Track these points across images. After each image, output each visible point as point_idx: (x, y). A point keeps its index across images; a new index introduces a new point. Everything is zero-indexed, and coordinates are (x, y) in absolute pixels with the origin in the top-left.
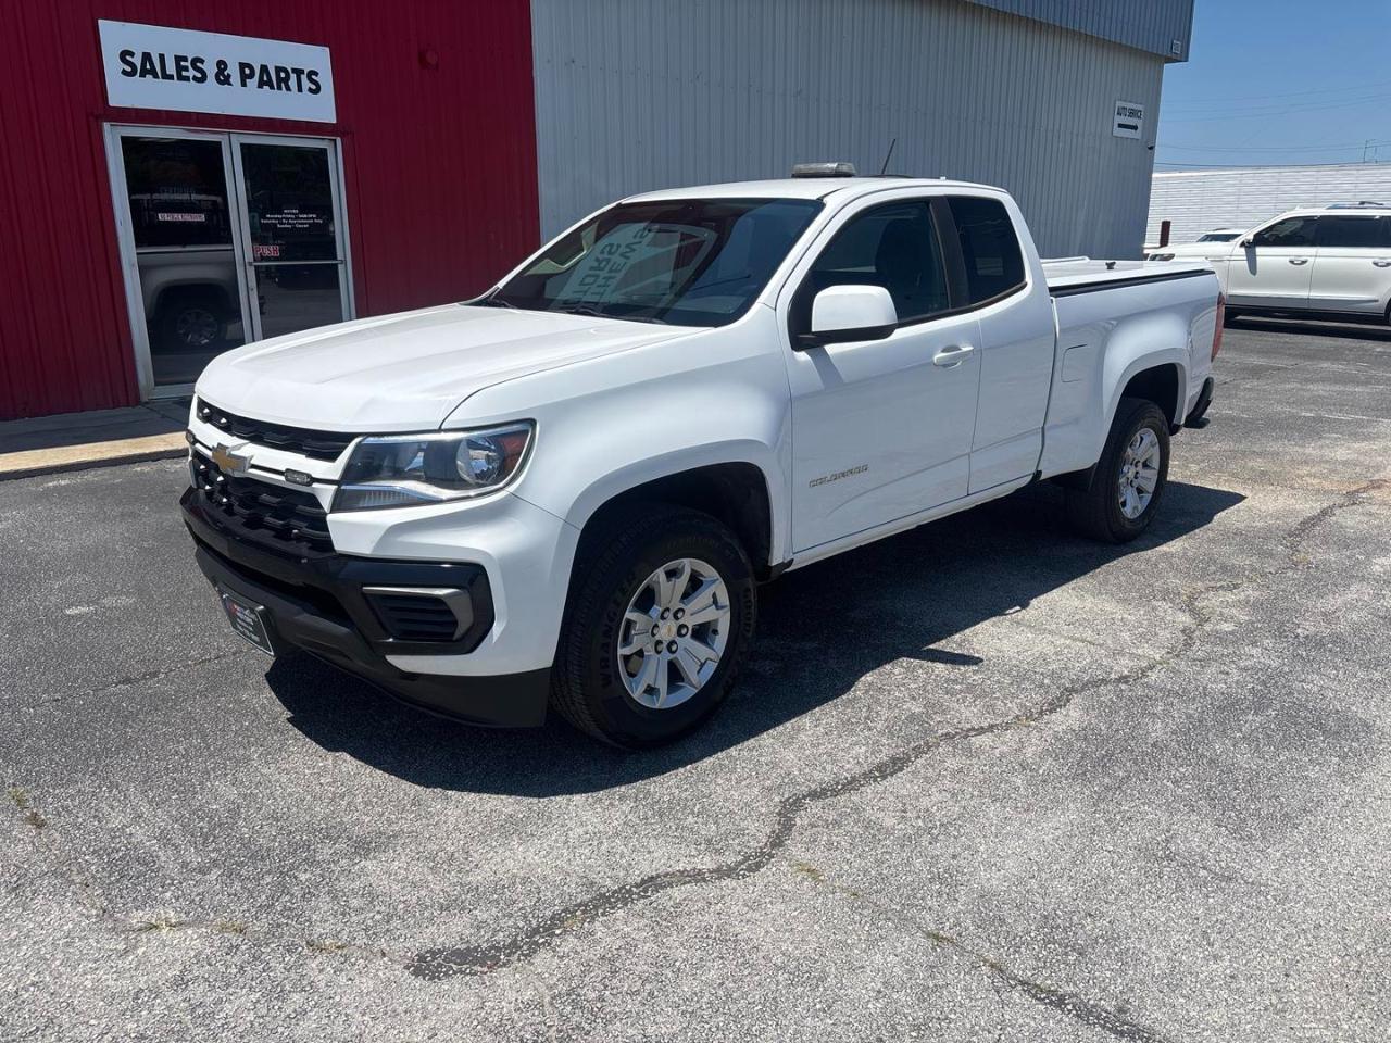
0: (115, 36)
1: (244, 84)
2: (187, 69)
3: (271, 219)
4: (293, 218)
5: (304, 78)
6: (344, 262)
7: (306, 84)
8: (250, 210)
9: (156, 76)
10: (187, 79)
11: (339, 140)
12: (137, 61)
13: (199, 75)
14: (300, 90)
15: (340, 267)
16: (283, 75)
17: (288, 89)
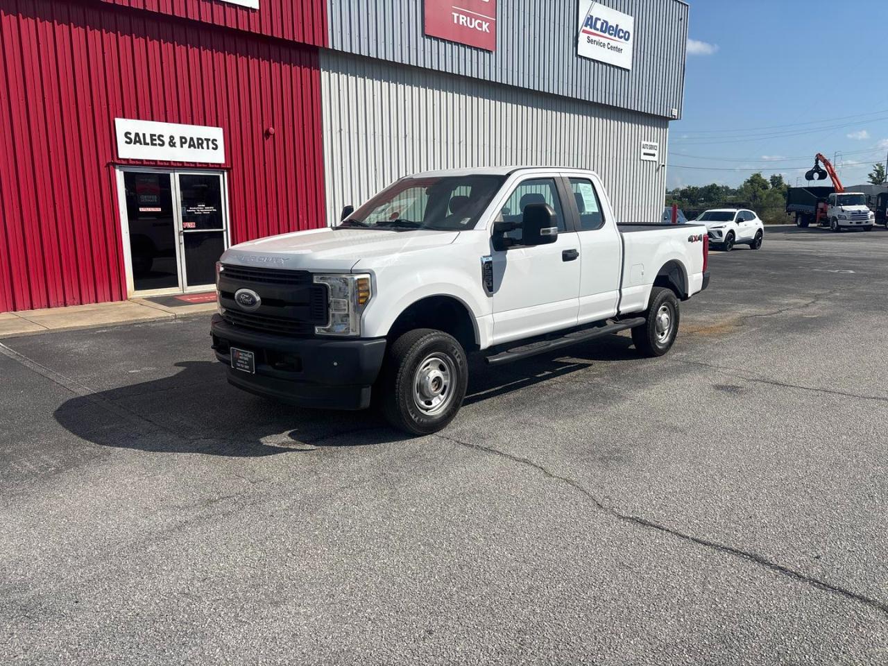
0: (123, 126)
1: (182, 146)
2: (156, 140)
3: (192, 210)
4: (202, 209)
5: (210, 143)
6: (227, 230)
7: (211, 145)
8: (182, 206)
9: (141, 144)
10: (155, 145)
11: (226, 174)
12: (133, 136)
13: (161, 143)
14: (208, 148)
15: (225, 233)
16: (200, 142)
17: (203, 148)
